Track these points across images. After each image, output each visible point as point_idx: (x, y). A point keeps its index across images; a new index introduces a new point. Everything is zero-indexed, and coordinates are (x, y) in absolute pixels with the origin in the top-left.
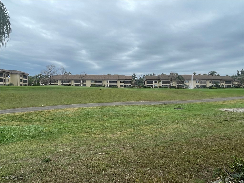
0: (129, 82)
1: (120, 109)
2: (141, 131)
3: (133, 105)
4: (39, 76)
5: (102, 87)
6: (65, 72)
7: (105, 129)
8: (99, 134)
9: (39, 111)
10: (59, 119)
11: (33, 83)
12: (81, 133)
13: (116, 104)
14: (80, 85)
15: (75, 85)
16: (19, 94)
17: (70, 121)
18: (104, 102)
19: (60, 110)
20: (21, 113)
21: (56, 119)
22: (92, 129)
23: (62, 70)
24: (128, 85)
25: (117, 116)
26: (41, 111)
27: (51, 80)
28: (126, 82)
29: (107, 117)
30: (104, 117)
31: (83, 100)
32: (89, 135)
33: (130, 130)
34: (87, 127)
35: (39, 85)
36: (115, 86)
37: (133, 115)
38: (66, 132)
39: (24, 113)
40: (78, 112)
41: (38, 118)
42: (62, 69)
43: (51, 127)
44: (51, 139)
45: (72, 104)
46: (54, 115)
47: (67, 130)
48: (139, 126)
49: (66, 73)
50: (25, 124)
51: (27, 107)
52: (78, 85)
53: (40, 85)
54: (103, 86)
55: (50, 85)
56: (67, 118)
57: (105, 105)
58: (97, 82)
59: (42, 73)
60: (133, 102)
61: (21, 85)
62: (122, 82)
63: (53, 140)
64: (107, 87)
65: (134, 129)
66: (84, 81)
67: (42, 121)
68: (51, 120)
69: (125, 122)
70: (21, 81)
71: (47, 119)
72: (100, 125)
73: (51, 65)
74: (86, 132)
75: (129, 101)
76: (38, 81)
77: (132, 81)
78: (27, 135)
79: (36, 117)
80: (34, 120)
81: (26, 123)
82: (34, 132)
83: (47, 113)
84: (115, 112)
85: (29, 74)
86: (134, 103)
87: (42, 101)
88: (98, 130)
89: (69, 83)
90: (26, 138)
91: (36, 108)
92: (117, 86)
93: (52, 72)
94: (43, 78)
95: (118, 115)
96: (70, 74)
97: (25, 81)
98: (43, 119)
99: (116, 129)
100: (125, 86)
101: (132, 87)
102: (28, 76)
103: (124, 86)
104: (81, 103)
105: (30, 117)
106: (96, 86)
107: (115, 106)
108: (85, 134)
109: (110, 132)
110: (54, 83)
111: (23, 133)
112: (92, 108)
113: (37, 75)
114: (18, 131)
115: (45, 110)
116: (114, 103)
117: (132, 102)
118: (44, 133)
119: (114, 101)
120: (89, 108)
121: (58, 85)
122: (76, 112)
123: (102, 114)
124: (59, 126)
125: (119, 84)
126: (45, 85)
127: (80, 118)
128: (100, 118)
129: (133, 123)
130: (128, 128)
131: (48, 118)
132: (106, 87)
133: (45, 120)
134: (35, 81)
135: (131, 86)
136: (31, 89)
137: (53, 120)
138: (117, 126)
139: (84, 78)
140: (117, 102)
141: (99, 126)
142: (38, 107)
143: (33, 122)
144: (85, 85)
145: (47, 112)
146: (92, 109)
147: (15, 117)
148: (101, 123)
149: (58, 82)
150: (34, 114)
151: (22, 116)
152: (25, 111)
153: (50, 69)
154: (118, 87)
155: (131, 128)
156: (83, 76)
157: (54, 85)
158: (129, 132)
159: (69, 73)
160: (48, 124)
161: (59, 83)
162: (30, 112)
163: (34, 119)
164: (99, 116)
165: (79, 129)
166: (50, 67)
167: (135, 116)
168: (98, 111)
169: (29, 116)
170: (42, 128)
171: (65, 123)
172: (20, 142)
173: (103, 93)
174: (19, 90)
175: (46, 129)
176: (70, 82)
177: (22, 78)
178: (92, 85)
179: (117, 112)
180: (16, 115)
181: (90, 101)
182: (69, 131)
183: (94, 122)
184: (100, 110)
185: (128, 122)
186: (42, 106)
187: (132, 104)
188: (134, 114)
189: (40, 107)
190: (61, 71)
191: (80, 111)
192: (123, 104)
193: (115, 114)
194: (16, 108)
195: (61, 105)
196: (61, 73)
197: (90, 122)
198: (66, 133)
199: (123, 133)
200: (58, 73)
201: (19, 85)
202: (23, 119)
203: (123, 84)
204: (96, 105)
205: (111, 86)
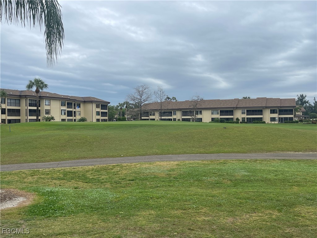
0: (290, 111)
1: (259, 167)
2: (295, 216)
3: (290, 160)
4: (124, 105)
5: (234, 123)
6: (166, 97)
7: (220, 205)
8: (205, 214)
9: (114, 166)
10: (143, 180)
11: (115, 117)
12: (173, 209)
13: (254, 156)
14: (191, 120)
15: (184, 120)
16: (88, 136)
17: (159, 185)
18: (229, 152)
19: (147, 164)
20: (86, 167)
21: (137, 181)
22: (194, 203)
23: (160, 94)
24: (286, 119)
25: (249, 181)
26: (117, 164)
27: (142, 112)
28: (281, 112)
29: (229, 182)
30: (224, 181)
31: (189, 147)
32: (186, 215)
33: (271, 212)
34: (186, 199)
35: (124, 120)
36: (260, 121)
37: (284, 181)
38: (148, 205)
39: (91, 167)
40: (176, 169)
41: (110, 177)
42: (159, 92)
43: (126, 194)
44: (120, 216)
45: (170, 154)
46: (135, 173)
47: (151, 202)
48: (293, 205)
49: (169, 98)
50: (88, 187)
51: (98, 157)
52: (188, 120)
53: (127, 119)
54: (235, 120)
55: (141, 120)
56: (156, 179)
57: (230, 158)
58: (222, 112)
59: (128, 100)
60: (292, 153)
61: (98, 120)
62: (273, 112)
63: (123, 217)
64: (243, 121)
65: (280, 211)
66: (199, 112)
67: (115, 182)
68: (129, 182)
69: (264, 194)
70: (98, 113)
71: (123, 179)
72: (212, 196)
73: (143, 87)
74: (182, 209)
75: (283, 151)
76: (123, 114)
77: (296, 110)
78: (86, 206)
79: (108, 175)
80: (103, 181)
81: (90, 184)
82: (97, 201)
83: (126, 169)
84: (246, 174)
85: (109, 103)
86: (293, 156)
87: (123, 148)
88: (206, 206)
89: (174, 117)
90: (82, 211)
91: (111, 159)
92: (264, 120)
93: (144, 97)
94: (132, 108)
95: (252, 178)
96: (175, 101)
97: (104, 114)
98: (117, 179)
99: (241, 207)
100: (281, 120)
101: (297, 122)
102: (109, 105)
103: (279, 121)
104: (185, 153)
105: (98, 175)
106: (222, 121)
107: (250, 161)
108: (178, 213)
109: (228, 211)
110: (148, 117)
111: (81, 202)
112: (204, 162)
113: (122, 104)
114: (74, 197)
115: (123, 164)
116: (250, 155)
117: (290, 152)
118: (113, 204)
119: (250, 151)
120: (198, 163)
121: (154, 119)
122: (173, 170)
123: (220, 175)
124: (140, 193)
125: (267, 116)
126: (134, 119)
127: (178, 181)
128: (216, 183)
129: (280, 198)
130: (267, 208)
131: (125, 177)
132: (241, 122)
133: (120, 181)
134: (119, 113)
135: (294, 120)
136: (108, 127)
137: (132, 182)
138: (244, 201)
139: (198, 106)
140: (256, 152)
141: (210, 198)
142: (114, 157)
143: (102, 183)
144: (200, 120)
145: (125, 166)
146: (204, 164)
147: (77, 174)
148: (215, 192)
149: (154, 115)
150: (105, 169)
151: (87, 173)
152: (93, 165)
153: (140, 92)
154: (264, 122)
155: (273, 208)
156: (196, 102)
157: (148, 120)
158: (267, 215)
159: (173, 97)
160: (123, 189)
161: (157, 116)
162: (100, 166)
163: (103, 179)
164: (214, 179)
165: (171, 201)
166: (140, 90)
167: (290, 184)
168: (213, 169)
169: (97, 172)
170: (111, 196)
171: (151, 188)
172: (73, 217)
173: (229, 134)
174: (90, 130)
175: (118, 196)
176: (175, 114)
177: (99, 110)
178: (213, 119)
179: (251, 174)
180: (79, 171)
181: (202, 150)
182: (153, 203)
183: (202, 191)
184: (218, 167)
185: (271, 195)
186: (120, 156)
187: (286, 158)
188: (287, 178)
189: (117, 158)
190: (158, 95)
191: (180, 169)
192: (267, 157)
193: (248, 176)
194: (82, 158)
195: (151, 155)
196: (158, 99)
197: (194, 190)
198: (148, 207)
199: (255, 216)
200: (154, 99)
201: (95, 121)
202: (86, 178)
203: (275, 115)
204: (213, 157)
205: (250, 121)
